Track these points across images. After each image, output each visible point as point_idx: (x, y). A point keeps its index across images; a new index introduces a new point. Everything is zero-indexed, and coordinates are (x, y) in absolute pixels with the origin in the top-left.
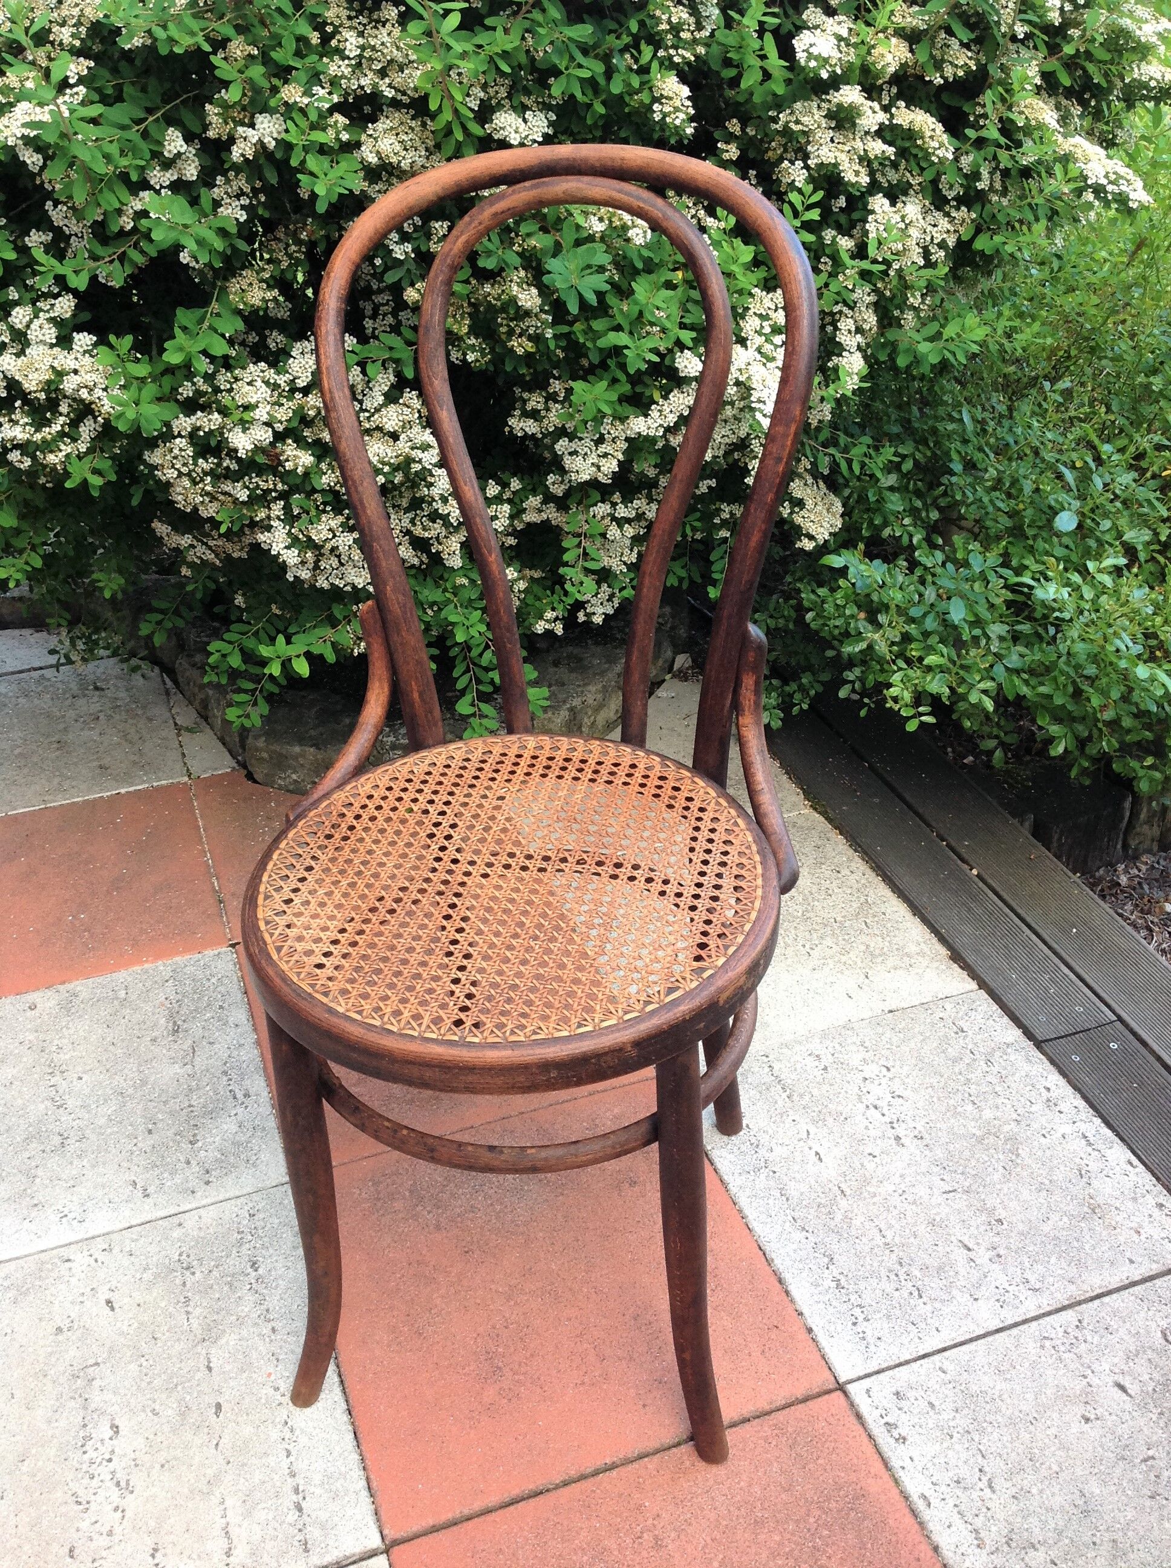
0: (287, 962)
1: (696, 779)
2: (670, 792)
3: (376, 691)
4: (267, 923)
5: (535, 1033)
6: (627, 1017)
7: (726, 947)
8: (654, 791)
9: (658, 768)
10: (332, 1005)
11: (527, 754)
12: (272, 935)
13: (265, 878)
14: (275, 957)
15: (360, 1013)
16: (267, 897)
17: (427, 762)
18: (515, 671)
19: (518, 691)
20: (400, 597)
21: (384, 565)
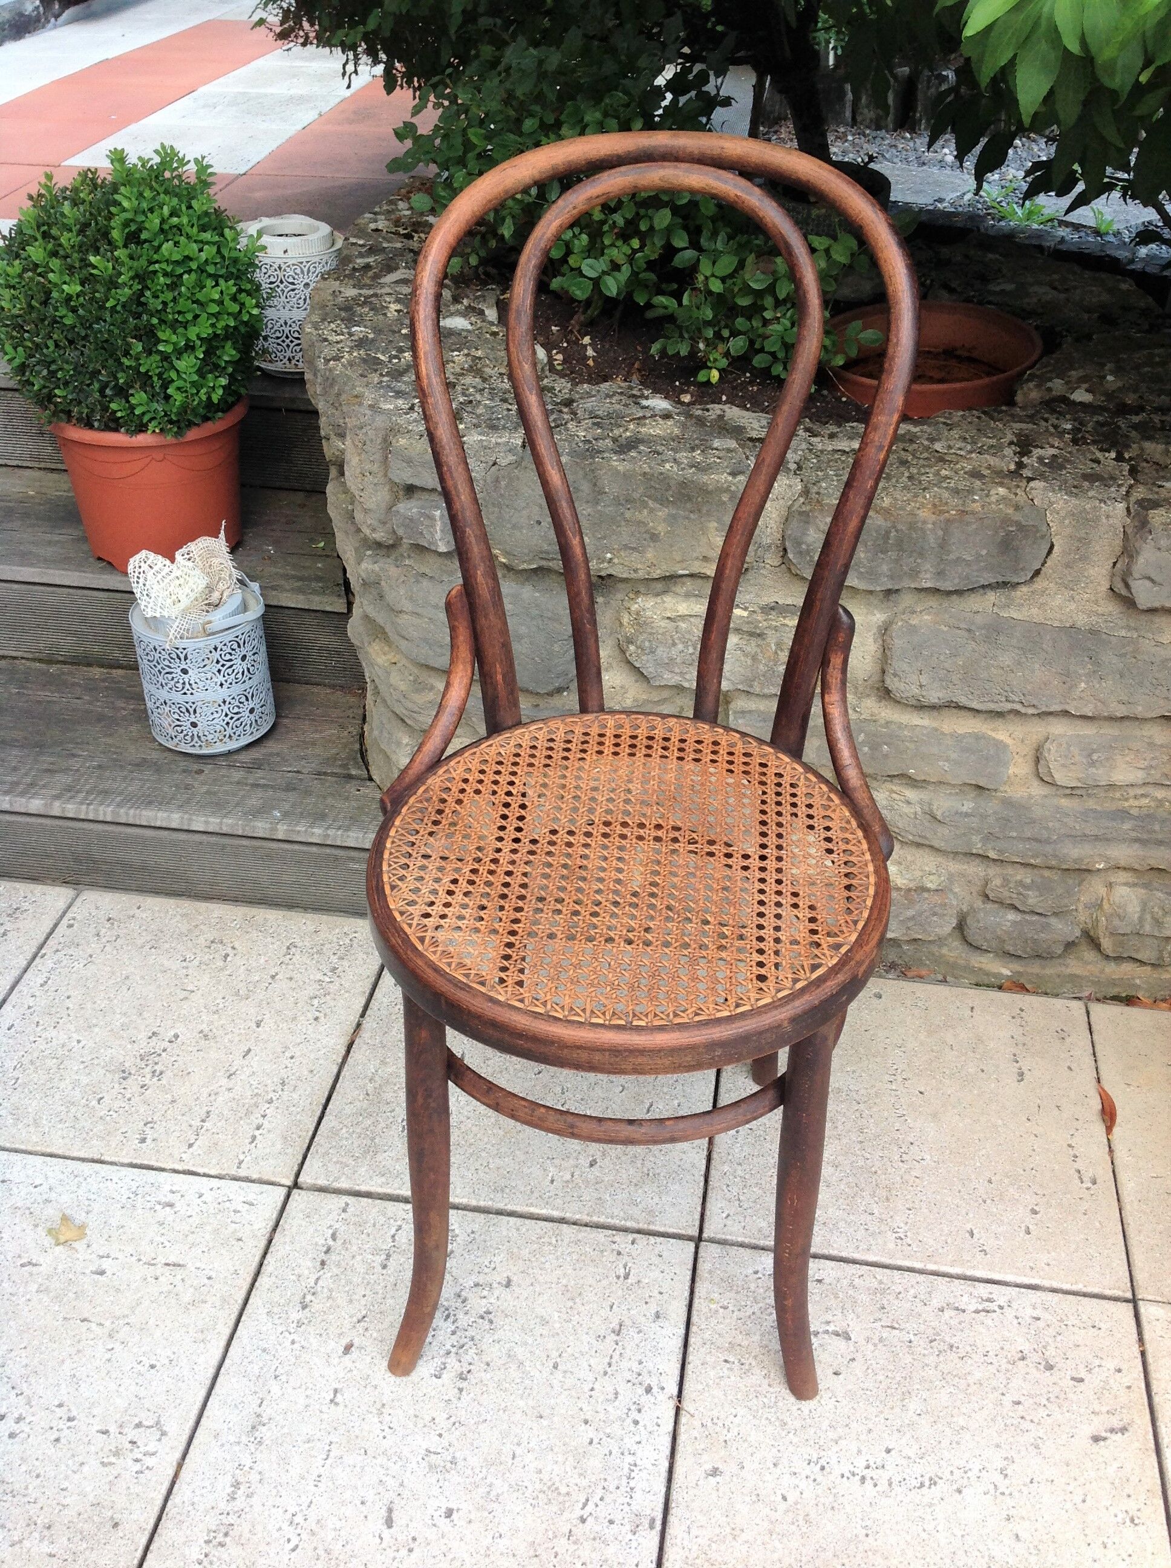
0: (435, 953)
1: (780, 755)
2: (759, 769)
3: (460, 674)
4: (402, 913)
5: (697, 1014)
6: (780, 995)
7: (855, 923)
8: (743, 768)
9: (740, 745)
10: (492, 994)
11: (609, 733)
13: (385, 868)
14: (420, 948)
15: (522, 1001)
16: (393, 888)
17: (512, 743)
18: (593, 650)
19: (594, 670)
20: (490, 581)
21: (476, 549)
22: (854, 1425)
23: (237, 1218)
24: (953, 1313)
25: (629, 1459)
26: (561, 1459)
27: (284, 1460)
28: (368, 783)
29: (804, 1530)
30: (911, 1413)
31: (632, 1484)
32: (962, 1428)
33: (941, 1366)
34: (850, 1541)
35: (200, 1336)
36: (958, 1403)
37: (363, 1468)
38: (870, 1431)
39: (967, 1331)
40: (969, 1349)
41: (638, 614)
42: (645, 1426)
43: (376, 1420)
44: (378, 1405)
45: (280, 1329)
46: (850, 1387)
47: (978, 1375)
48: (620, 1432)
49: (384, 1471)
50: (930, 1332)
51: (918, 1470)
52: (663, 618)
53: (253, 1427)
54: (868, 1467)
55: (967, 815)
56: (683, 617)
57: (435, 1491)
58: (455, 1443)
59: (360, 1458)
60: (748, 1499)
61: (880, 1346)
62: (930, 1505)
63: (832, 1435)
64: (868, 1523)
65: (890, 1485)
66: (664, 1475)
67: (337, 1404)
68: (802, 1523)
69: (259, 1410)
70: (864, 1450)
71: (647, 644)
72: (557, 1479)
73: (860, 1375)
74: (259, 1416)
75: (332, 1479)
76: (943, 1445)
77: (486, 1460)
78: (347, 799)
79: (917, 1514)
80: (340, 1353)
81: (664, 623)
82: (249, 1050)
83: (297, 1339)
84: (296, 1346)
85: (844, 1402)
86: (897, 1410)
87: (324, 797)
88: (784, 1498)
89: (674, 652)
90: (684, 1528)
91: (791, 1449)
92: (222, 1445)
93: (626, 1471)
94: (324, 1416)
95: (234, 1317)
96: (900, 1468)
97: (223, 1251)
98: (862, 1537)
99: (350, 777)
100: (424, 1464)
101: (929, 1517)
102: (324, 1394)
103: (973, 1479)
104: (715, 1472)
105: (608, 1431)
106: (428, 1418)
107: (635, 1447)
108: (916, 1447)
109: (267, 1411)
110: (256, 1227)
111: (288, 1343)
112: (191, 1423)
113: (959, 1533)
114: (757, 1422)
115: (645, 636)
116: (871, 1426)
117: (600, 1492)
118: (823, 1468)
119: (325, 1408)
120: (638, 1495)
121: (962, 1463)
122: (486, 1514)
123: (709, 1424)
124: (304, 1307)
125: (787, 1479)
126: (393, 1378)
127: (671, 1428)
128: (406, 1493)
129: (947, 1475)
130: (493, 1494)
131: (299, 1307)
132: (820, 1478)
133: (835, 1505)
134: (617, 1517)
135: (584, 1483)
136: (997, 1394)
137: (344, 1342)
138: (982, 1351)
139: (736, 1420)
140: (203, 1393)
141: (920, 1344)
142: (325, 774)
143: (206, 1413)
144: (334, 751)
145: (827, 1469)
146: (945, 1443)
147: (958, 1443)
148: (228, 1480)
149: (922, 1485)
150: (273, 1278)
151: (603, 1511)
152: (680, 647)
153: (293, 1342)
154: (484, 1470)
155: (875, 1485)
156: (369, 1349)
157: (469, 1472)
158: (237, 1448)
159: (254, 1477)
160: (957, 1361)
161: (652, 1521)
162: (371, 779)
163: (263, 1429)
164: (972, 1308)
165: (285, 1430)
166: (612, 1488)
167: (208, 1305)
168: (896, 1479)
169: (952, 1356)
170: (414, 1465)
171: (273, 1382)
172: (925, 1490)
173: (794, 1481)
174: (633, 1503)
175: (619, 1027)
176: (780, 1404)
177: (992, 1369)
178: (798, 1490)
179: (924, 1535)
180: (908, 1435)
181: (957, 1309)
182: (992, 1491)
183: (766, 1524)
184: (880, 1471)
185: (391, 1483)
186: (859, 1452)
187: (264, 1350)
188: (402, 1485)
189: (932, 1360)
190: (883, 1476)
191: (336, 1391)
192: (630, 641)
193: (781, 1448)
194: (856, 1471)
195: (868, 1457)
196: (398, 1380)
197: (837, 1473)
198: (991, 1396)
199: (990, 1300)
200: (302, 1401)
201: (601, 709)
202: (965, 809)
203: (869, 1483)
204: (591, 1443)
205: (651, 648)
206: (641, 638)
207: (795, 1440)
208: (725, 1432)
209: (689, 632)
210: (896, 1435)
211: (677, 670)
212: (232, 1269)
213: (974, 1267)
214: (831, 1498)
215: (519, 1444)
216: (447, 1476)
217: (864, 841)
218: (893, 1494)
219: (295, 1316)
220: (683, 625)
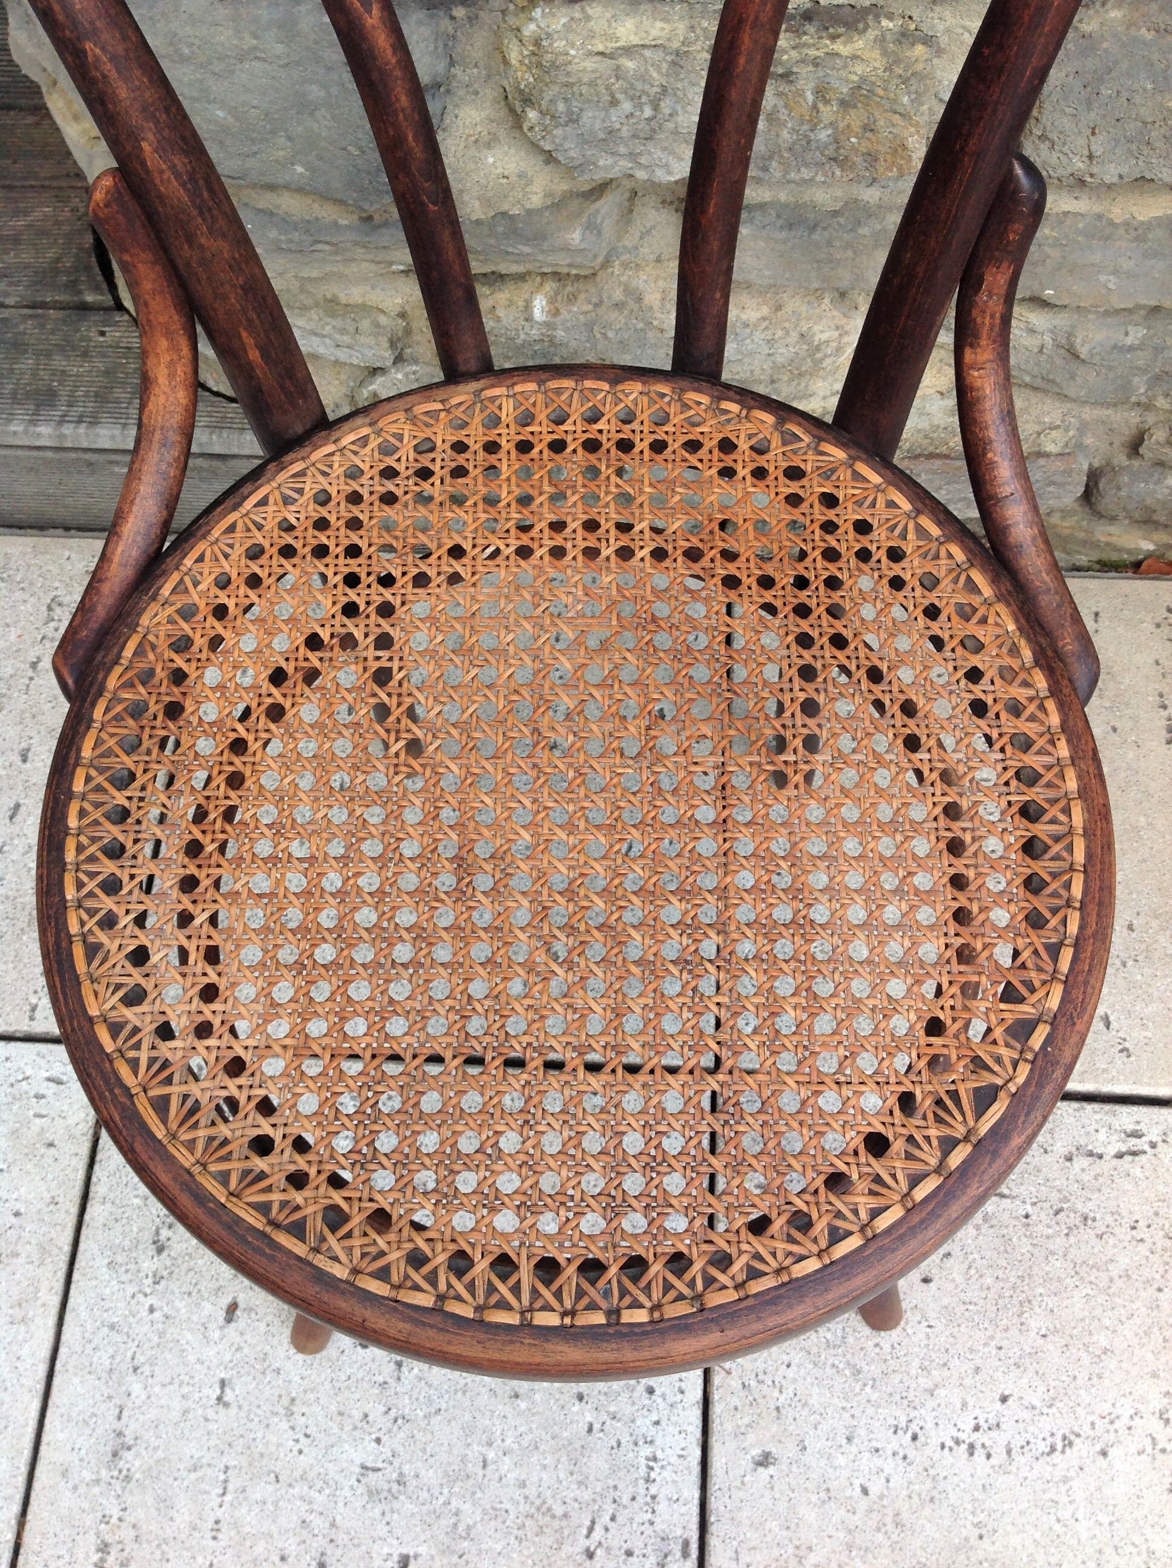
1: (862, 468)
3: (166, 358)
4: (115, 1029)
12: (134, 1064)
18: (451, 254)
19: (459, 293)
20: (180, 161)
21: (123, 92)
22: (954, 1363)
23: (40, 1107)
24: (1085, 1162)
25: (646, 1451)
26: (549, 1460)
27: (165, 1504)
28: (118, 317)
29: (894, 1537)
30: (1032, 1334)
31: (653, 1491)
32: (1105, 1351)
33: (1073, 1252)
34: (958, 1549)
35: (18, 1313)
36: (1098, 1311)
37: (276, 1504)
38: (977, 1370)
39: (1106, 1190)
40: (1109, 1219)
41: (537, 42)
42: (663, 1396)
43: (284, 1425)
44: (285, 1401)
45: (130, 1290)
46: (945, 1301)
47: (1124, 1261)
48: (628, 1410)
49: (305, 1507)
50: (1054, 1196)
51: (1046, 1425)
52: (590, 54)
53: (115, 1454)
54: (977, 1428)
55: (1131, 349)
56: (628, 51)
57: (382, 1530)
58: (400, 1449)
59: (270, 1488)
60: (814, 1498)
61: (984, 1229)
62: (1065, 1480)
63: (924, 1382)
64: (982, 1517)
65: (1009, 1452)
66: (696, 1469)
67: (227, 1405)
68: (890, 1527)
69: (118, 1426)
70: (971, 1402)
71: (561, 107)
72: (548, 1493)
73: (959, 1279)
74: (120, 1434)
75: (236, 1525)
76: (1079, 1382)
77: (446, 1474)
78: (85, 354)
79: (1047, 1496)
80: (221, 1320)
81: (590, 64)
82: (17, 806)
83: (156, 1304)
84: (157, 1315)
85: (939, 1327)
86: (1014, 1332)
87: (48, 355)
88: (865, 1491)
89: (615, 117)
90: (730, 1553)
91: (870, 1411)
92: (75, 1488)
93: (643, 1471)
94: (212, 1426)
95: (61, 1275)
96: (1021, 1425)
97: (29, 1167)
98: (974, 1541)
99: (84, 308)
100: (361, 1489)
101: (1064, 1499)
102: (206, 1391)
103: (1123, 1431)
104: (765, 1460)
105: (612, 1409)
106: (357, 1415)
107: (653, 1431)
108: (1042, 1388)
109: (131, 1429)
110: (71, 1121)
111: (144, 1313)
112: (27, 1453)
113: (1105, 1520)
114: (817, 1372)
115: (556, 89)
116: (978, 1362)
117: (609, 1508)
118: (915, 1438)
119: (210, 1413)
120: (662, 1507)
121: (1106, 1408)
122: (455, 1559)
123: (753, 1383)
124: (160, 1250)
125: (867, 1462)
126: (300, 1357)
127: (699, 1394)
128: (342, 1538)
129: (1086, 1430)
130: (461, 1527)
131: (152, 1250)
132: (912, 1454)
133: (935, 1493)
134: (637, 1544)
135: (587, 1495)
136: (1151, 1291)
137: (226, 1301)
138: (1127, 1221)
139: (791, 1373)
140: (36, 1405)
141: (1041, 1216)
142: (43, 305)
143: (45, 1438)
144: (51, 254)
145: (922, 1439)
146: (1083, 1377)
147: (1100, 1377)
148: (92, 1539)
149: (1053, 1449)
150: (108, 1205)
151: (616, 1538)
152: (627, 106)
153: (152, 1310)
154: (446, 1491)
155: (989, 1456)
156: (261, 1311)
157: (424, 1495)
158: (96, 1490)
159: (128, 1534)
160: (1094, 1241)
161: (686, 1544)
162: (119, 307)
163: (128, 1455)
164: (1112, 1150)
165: (160, 1454)
166: (625, 1500)
167: (22, 1260)
168: (1016, 1444)
169: (1087, 1234)
170: (347, 1492)
171: (131, 1378)
172: (1057, 1457)
173: (878, 1461)
174: (657, 1520)
175: (593, 1334)
176: (850, 1340)
177: (1143, 1249)
178: (883, 1476)
179: (1057, 1527)
180: (1030, 1373)
181: (1091, 1154)
182: (1149, 1449)
183: (841, 1535)
184: (994, 1434)
185: (319, 1523)
186: (964, 1405)
187: (112, 1327)
188: (333, 1525)
189: (1059, 1242)
190: (997, 1441)
191: (223, 1383)
192: (528, 101)
193: (857, 1413)
194: (962, 1436)
195: (977, 1412)
196: (309, 1358)
197: (935, 1442)
198: (1144, 1294)
199: (1136, 1135)
200: (177, 1404)
201: (486, 369)
202: (1129, 341)
203: (980, 1455)
204: (590, 1430)
205: (569, 112)
206: (548, 94)
207: (875, 1396)
208: (776, 1394)
209: (643, 77)
210: (1015, 1372)
211: (622, 150)
212: (47, 1197)
213: (1111, 1080)
214: (929, 1484)
215: (490, 1444)
216: (396, 1505)
217: (1051, 705)
218: (1013, 1468)
219: (149, 1264)
220: (629, 64)
